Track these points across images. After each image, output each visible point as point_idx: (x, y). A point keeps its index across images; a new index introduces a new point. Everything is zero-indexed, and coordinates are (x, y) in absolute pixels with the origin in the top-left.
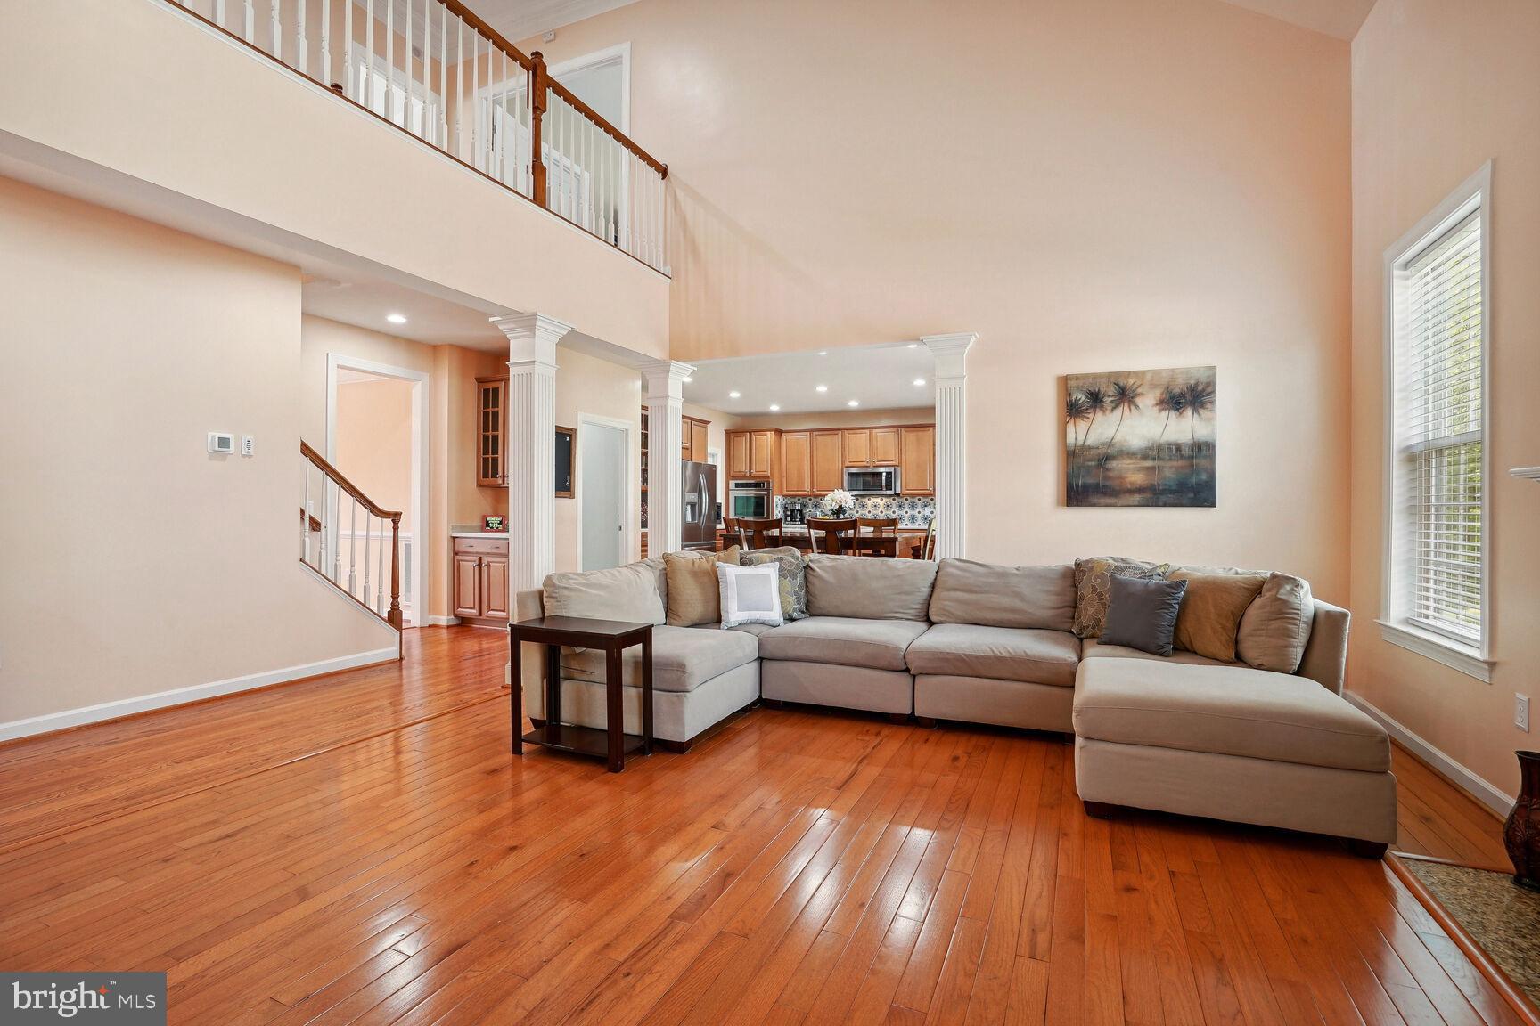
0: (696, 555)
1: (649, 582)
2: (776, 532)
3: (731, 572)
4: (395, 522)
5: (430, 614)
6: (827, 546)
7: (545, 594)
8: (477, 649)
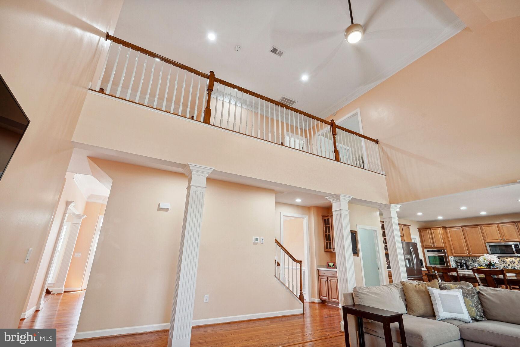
0: (415, 282)
1: (396, 293)
2: (454, 274)
3: (435, 292)
4: (301, 264)
5: (312, 298)
6: (487, 282)
7: (354, 295)
8: (329, 314)
